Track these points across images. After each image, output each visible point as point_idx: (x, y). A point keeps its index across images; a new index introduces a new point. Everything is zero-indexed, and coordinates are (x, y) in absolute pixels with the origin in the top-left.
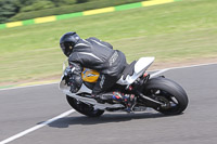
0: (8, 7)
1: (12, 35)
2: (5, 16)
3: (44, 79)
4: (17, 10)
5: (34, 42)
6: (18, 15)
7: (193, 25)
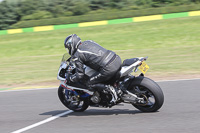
0: (10, 15)
1: (12, 41)
2: (7, 23)
3: (36, 84)
4: (19, 18)
5: (31, 49)
6: (19, 23)
7: (178, 42)
